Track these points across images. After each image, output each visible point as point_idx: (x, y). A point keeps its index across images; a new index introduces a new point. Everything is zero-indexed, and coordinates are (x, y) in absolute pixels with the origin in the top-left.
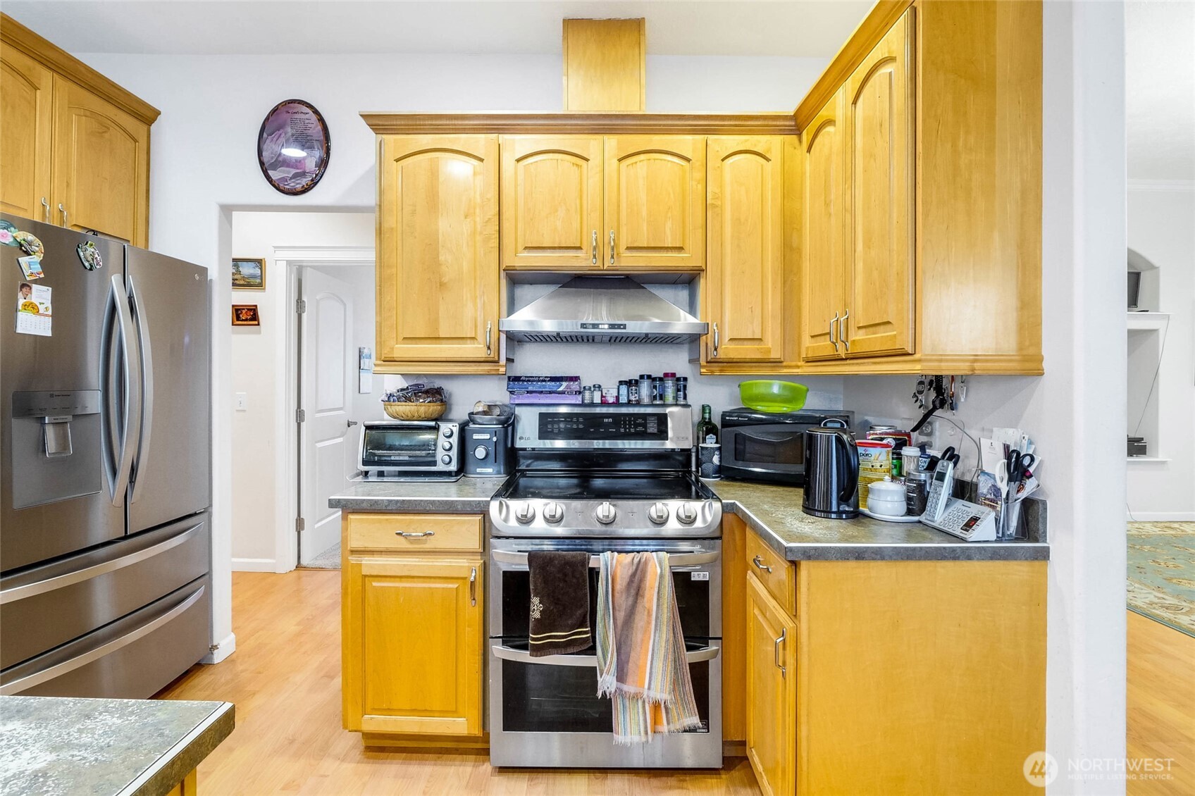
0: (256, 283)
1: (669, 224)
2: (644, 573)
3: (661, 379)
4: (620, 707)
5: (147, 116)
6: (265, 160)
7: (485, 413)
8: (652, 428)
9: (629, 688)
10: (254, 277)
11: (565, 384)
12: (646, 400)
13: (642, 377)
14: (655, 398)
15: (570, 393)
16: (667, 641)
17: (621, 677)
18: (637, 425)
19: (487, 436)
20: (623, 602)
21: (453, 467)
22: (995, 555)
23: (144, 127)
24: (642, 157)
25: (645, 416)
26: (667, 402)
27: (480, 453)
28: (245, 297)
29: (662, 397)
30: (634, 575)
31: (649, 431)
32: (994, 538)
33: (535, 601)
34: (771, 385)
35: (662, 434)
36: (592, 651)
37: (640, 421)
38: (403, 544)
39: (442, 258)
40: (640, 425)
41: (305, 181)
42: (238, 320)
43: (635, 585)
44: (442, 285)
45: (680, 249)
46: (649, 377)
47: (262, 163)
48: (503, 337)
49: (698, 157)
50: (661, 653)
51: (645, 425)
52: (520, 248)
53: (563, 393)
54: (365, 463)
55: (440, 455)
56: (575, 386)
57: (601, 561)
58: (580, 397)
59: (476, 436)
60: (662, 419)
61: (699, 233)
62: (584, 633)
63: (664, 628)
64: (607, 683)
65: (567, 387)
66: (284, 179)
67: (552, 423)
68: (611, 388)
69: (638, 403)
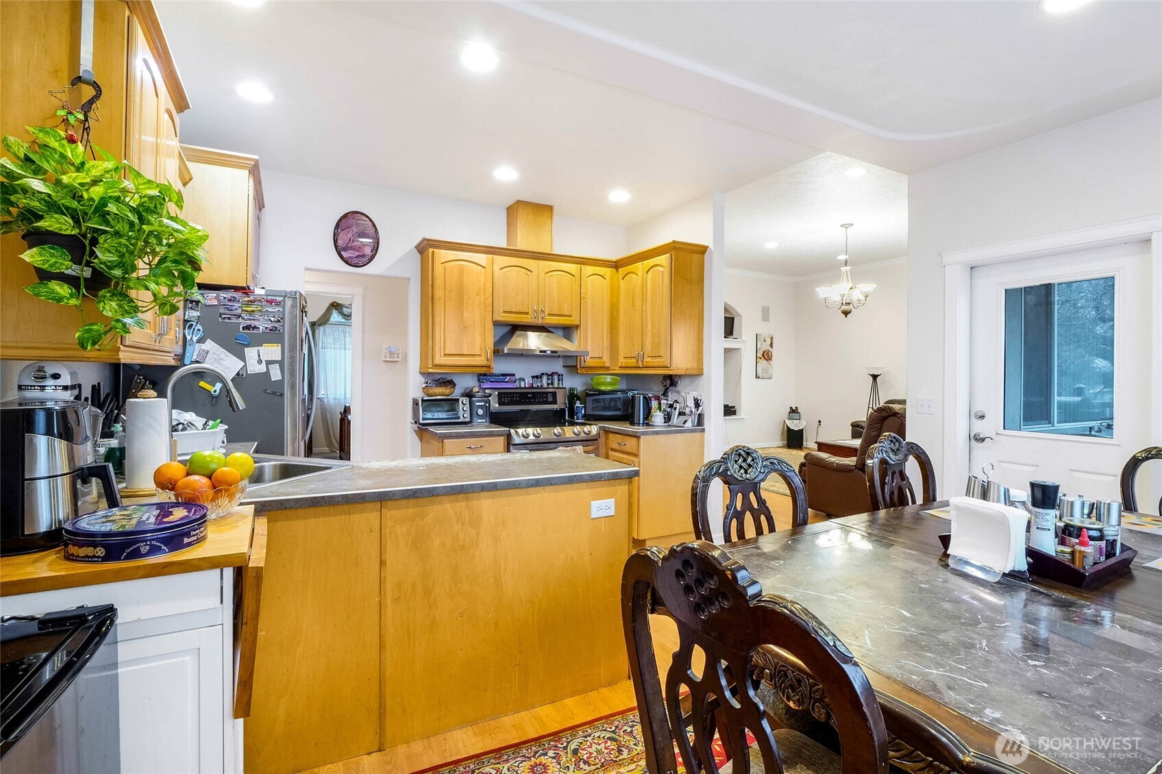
1: (566, 305)
3: (551, 375)
6: (338, 246)
7: (479, 392)
11: (508, 377)
12: (545, 386)
13: (543, 374)
14: (550, 384)
15: (511, 382)
19: (483, 404)
21: (468, 420)
24: (555, 272)
25: (546, 393)
26: (555, 386)
27: (480, 412)
29: (552, 384)
31: (549, 400)
34: (606, 378)
35: (555, 402)
37: (545, 395)
40: (545, 397)
41: (362, 260)
44: (465, 327)
45: (570, 316)
46: (546, 374)
47: (336, 247)
49: (577, 275)
51: (547, 398)
52: (502, 311)
53: (507, 382)
54: (423, 419)
55: (461, 413)
56: (512, 378)
58: (515, 384)
59: (477, 404)
60: (554, 394)
61: (578, 310)
65: (509, 379)
66: (351, 258)
67: (504, 397)
68: (528, 381)
69: (542, 387)
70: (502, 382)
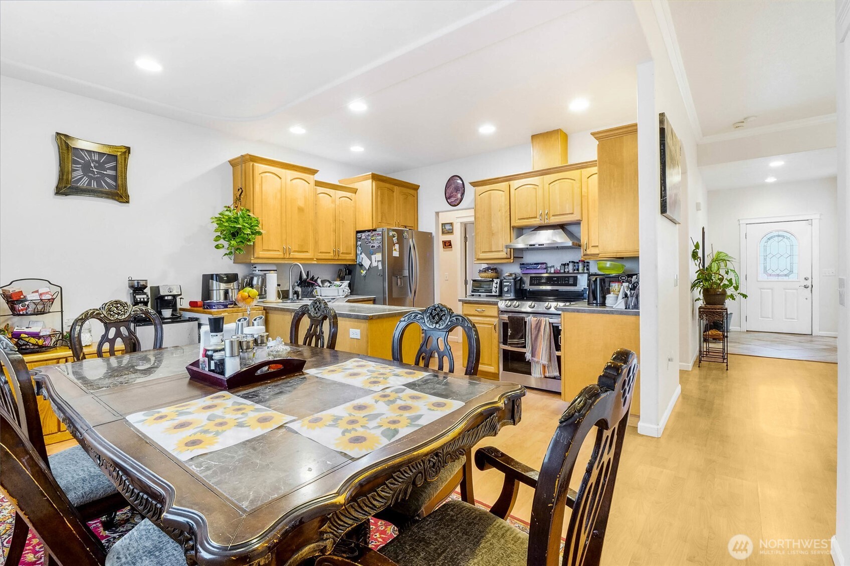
0: (451, 232)
1: (567, 205)
2: (541, 323)
3: (577, 263)
4: (534, 366)
5: (416, 188)
6: (447, 196)
7: (508, 276)
8: (571, 282)
9: (535, 359)
10: (450, 229)
11: (540, 265)
12: (571, 271)
13: (570, 262)
14: (575, 270)
15: (542, 269)
16: (547, 345)
17: (533, 355)
18: (565, 281)
19: (508, 284)
20: (534, 332)
21: (497, 294)
22: (621, 313)
23: (416, 192)
24: (558, 182)
25: (568, 277)
26: (580, 272)
27: (506, 289)
28: (447, 238)
29: (578, 270)
30: (537, 324)
31: (570, 283)
32: (624, 308)
33: (509, 330)
34: (606, 264)
35: (575, 284)
36: (525, 347)
38: (477, 313)
39: (492, 225)
40: (567, 280)
41: (458, 202)
42: (445, 246)
43: (538, 327)
44: (493, 234)
45: (572, 213)
46: (572, 262)
48: (512, 250)
49: (578, 178)
51: (568, 281)
52: (517, 219)
53: (539, 269)
54: (472, 292)
55: (494, 289)
56: (544, 266)
57: (527, 319)
58: (545, 270)
59: (505, 284)
60: (575, 279)
61: (579, 207)
62: (522, 341)
63: (546, 341)
64: (528, 356)
65: (541, 267)
66: (452, 202)
67: (534, 280)
68: (558, 267)
69: (568, 273)
70: (535, 269)
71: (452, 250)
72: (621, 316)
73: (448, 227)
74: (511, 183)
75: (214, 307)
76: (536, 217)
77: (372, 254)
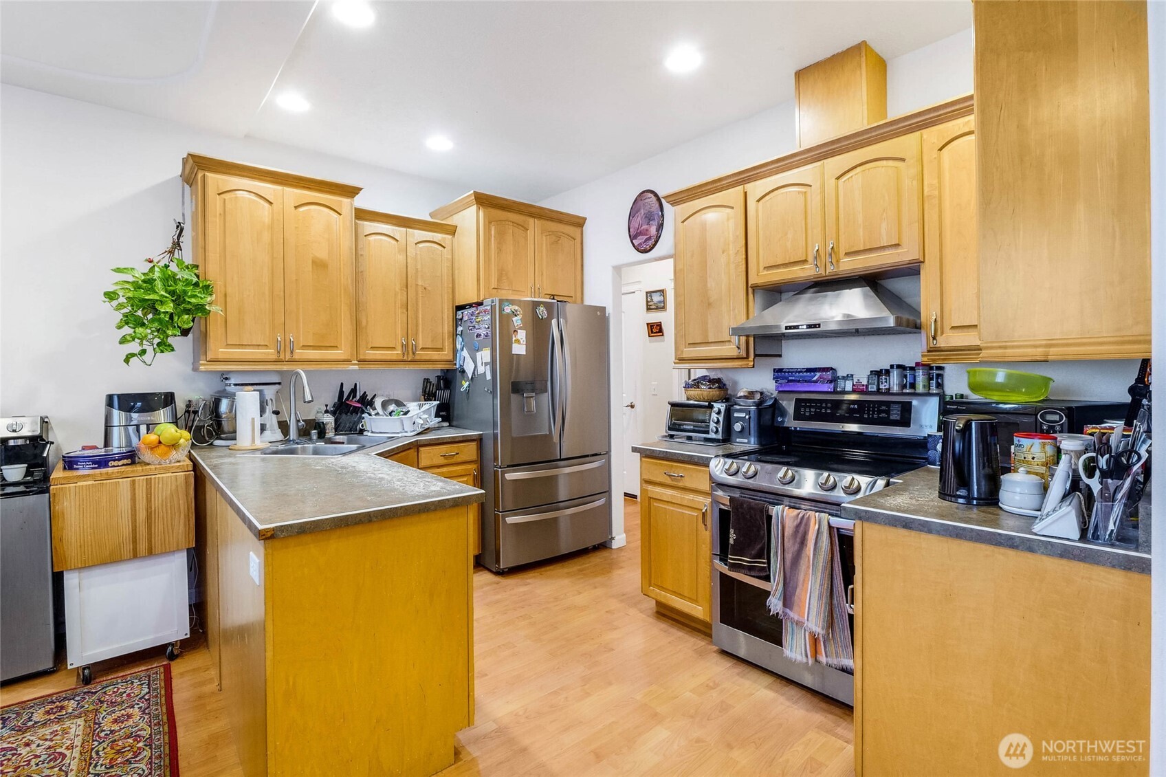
0: (661, 307)
1: (884, 225)
2: (807, 525)
3: (912, 369)
4: (790, 629)
5: (579, 223)
6: (631, 234)
7: (745, 397)
8: (895, 415)
9: (793, 615)
10: (660, 302)
11: (818, 374)
12: (895, 389)
13: (892, 366)
14: (904, 386)
15: (825, 382)
16: (821, 585)
17: (787, 603)
18: (880, 412)
19: (743, 415)
20: (791, 547)
21: (720, 436)
23: (578, 230)
24: (859, 169)
25: (888, 404)
26: (918, 391)
27: (737, 427)
28: (655, 317)
29: (913, 386)
30: (798, 526)
31: (891, 418)
32: (1077, 535)
33: (732, 531)
35: (905, 422)
36: (767, 578)
37: (884, 408)
38: (668, 481)
39: (709, 285)
40: (884, 411)
41: (651, 242)
42: (652, 333)
43: (800, 535)
44: (710, 304)
45: (897, 245)
46: (899, 366)
48: (751, 340)
50: (816, 594)
51: (888, 412)
52: (761, 269)
53: (816, 382)
54: (670, 429)
55: (712, 426)
56: (829, 375)
57: (775, 510)
58: (832, 386)
59: (736, 415)
60: (906, 408)
61: (916, 227)
62: (763, 561)
63: (819, 574)
64: (775, 604)
65: (820, 377)
66: (641, 244)
67: (805, 407)
68: (862, 378)
69: (888, 392)
70: (806, 382)
71: (664, 341)
72: (1064, 562)
73: (657, 298)
74: (749, 187)
75: (75, 466)
76: (805, 261)
77: (478, 350)
